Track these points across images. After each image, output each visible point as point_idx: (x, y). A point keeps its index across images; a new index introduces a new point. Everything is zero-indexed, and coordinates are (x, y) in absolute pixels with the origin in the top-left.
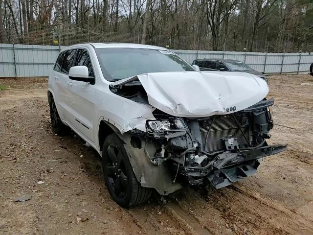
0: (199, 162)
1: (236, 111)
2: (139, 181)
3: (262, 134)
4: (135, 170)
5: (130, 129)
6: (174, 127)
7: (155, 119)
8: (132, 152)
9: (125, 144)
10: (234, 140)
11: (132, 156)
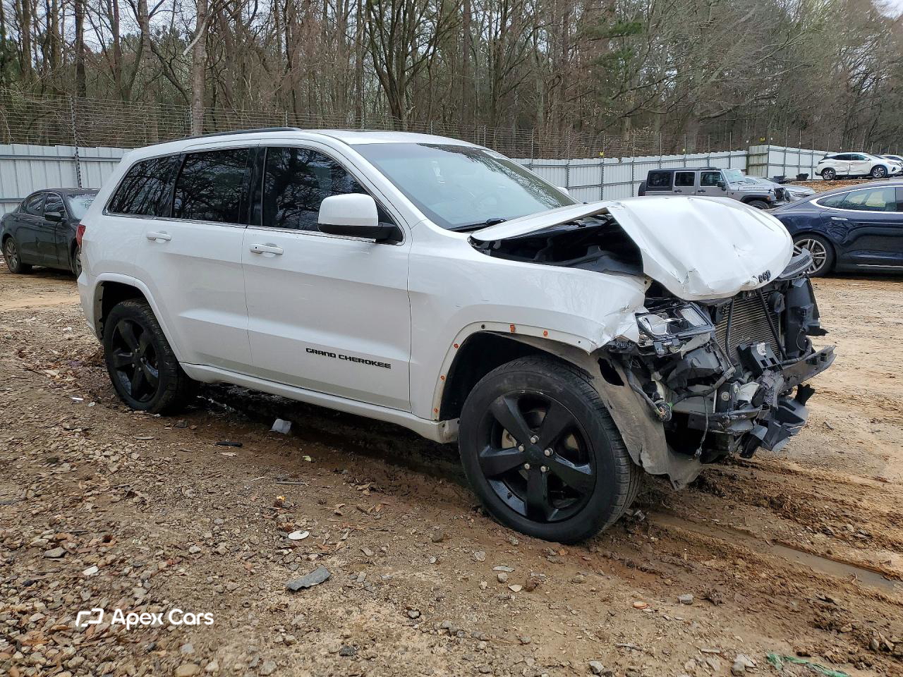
0: (749, 398)
1: (771, 279)
2: (638, 464)
3: (806, 328)
4: (627, 440)
5: (607, 339)
6: (678, 326)
7: (646, 310)
8: (611, 395)
9: (593, 378)
10: (766, 345)
11: (612, 405)
